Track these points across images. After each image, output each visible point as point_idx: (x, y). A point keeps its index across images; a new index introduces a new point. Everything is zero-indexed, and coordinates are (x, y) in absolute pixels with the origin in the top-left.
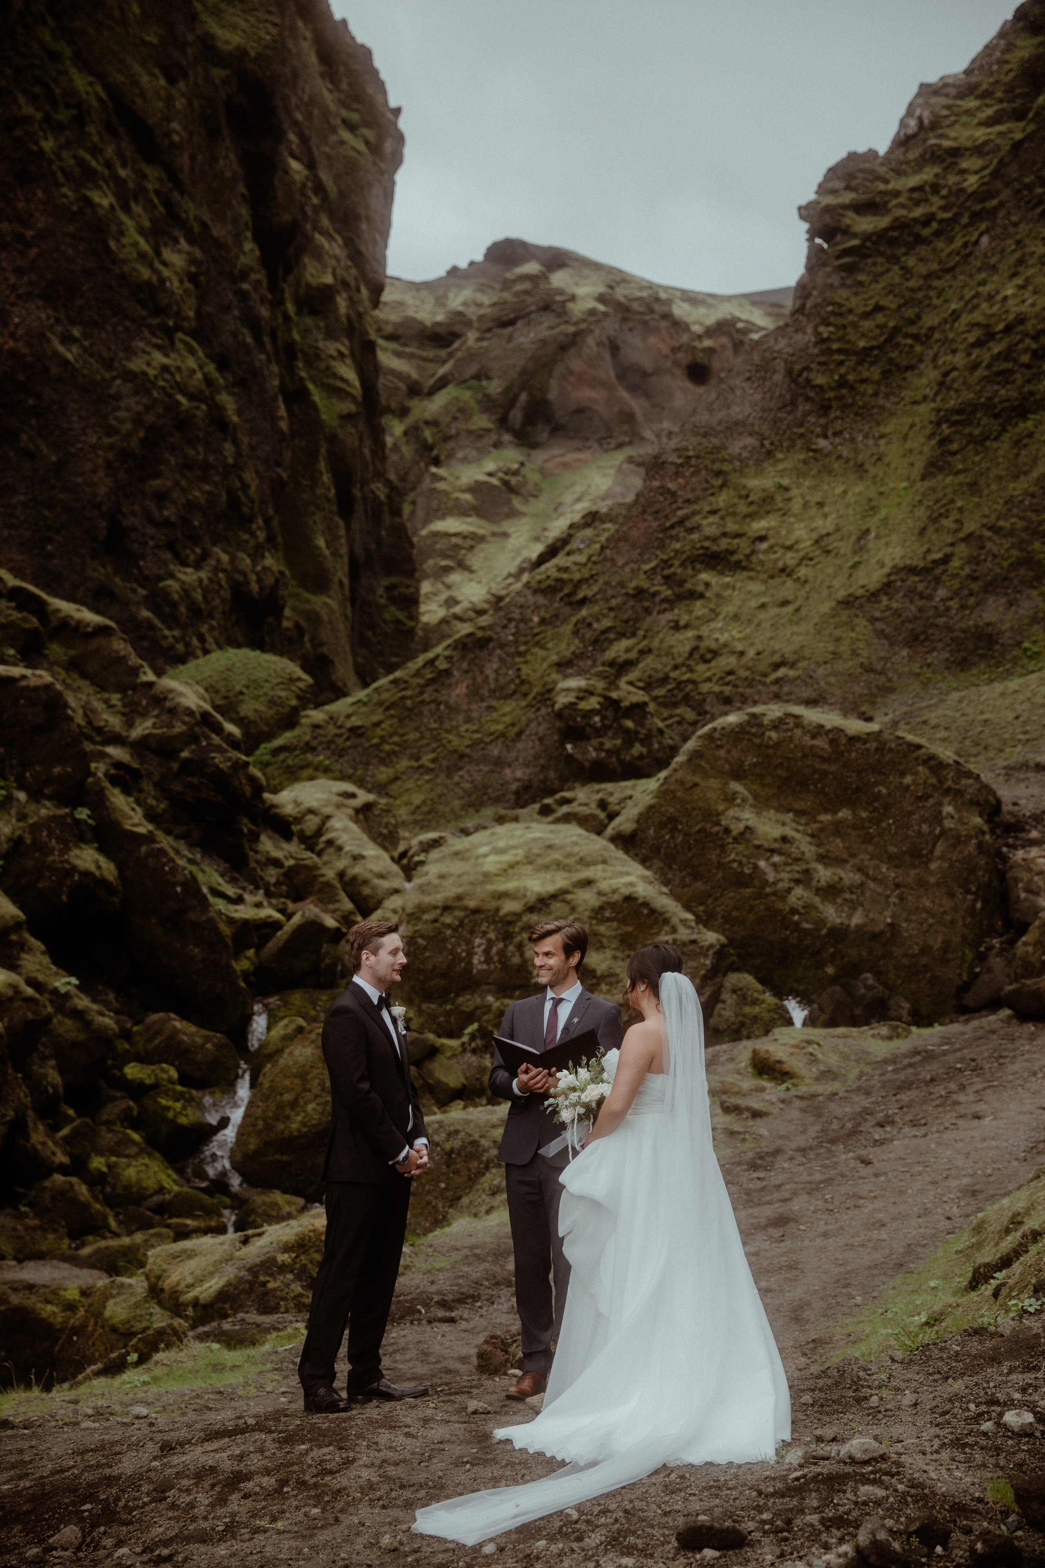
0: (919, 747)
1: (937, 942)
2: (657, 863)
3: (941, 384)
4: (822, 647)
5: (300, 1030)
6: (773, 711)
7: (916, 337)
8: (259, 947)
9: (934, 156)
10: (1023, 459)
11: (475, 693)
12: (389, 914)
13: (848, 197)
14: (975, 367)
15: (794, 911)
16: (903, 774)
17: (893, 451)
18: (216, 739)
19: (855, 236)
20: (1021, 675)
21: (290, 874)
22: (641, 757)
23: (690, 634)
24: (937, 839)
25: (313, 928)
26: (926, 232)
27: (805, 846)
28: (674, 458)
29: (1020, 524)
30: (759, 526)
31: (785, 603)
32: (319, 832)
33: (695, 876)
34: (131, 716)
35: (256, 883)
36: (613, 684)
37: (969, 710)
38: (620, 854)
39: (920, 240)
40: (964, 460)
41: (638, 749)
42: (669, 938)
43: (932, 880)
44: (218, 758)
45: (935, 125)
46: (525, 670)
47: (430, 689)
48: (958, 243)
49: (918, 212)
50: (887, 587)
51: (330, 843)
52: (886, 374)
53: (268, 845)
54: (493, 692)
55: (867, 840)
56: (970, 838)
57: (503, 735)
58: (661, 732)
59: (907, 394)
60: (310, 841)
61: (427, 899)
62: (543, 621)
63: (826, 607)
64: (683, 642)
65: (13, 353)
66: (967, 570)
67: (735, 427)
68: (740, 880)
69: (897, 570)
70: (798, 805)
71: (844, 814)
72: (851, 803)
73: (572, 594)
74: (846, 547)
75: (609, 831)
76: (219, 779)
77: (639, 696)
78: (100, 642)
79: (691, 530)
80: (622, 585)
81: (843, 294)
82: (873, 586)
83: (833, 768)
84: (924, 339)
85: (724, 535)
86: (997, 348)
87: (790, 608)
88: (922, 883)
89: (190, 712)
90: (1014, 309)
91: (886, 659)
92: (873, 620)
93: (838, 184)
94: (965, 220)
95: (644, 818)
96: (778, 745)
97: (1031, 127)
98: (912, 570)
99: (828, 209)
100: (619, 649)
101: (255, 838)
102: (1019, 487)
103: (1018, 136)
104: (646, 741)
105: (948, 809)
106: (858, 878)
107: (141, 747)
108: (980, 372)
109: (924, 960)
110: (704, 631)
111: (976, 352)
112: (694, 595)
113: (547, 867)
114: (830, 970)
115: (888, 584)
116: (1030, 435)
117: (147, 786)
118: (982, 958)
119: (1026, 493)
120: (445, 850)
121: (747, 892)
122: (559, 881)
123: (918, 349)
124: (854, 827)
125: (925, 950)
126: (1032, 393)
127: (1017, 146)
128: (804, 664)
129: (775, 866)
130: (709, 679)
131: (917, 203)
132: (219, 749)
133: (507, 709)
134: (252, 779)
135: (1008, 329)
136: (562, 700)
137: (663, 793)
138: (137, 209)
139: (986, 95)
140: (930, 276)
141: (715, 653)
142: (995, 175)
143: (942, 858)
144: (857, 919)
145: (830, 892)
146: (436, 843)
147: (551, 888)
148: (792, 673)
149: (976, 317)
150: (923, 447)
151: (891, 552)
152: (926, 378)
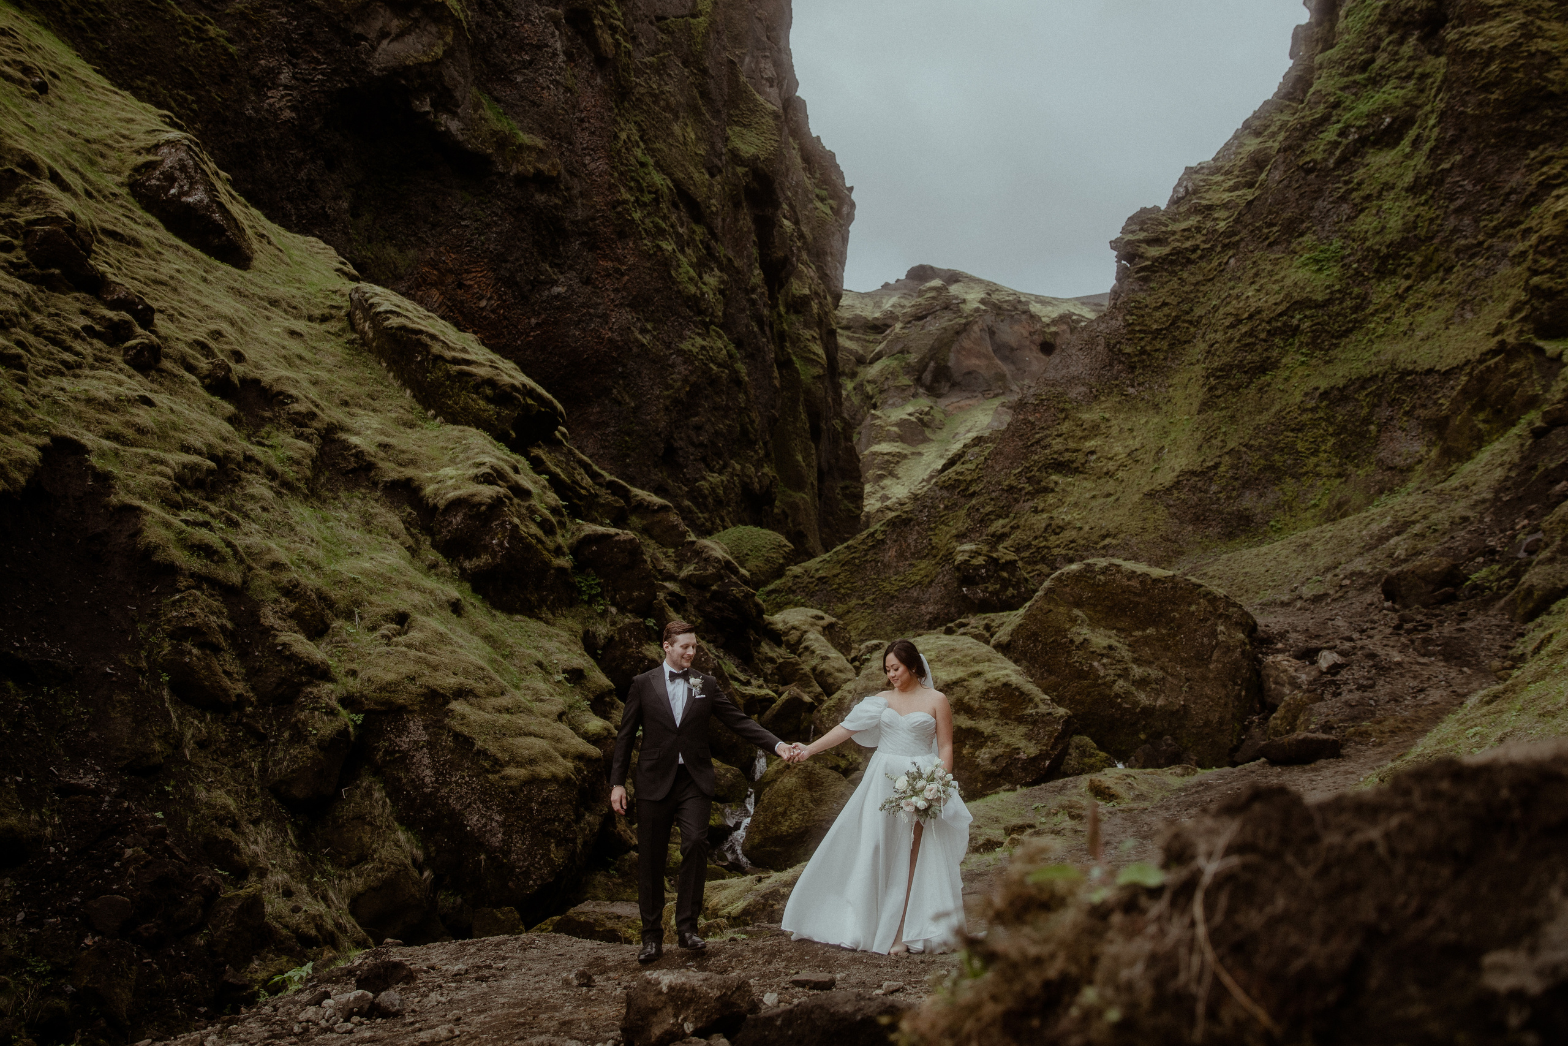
0: (1200, 586)
1: (1215, 718)
2: (1025, 663)
3: (1208, 352)
6: (1102, 562)
7: (1191, 322)
8: (762, 712)
10: (1264, 401)
12: (846, 694)
13: (1142, 236)
14: (1230, 341)
15: (1117, 696)
16: (1190, 604)
17: (1178, 395)
18: (735, 579)
19: (1147, 259)
20: (1270, 543)
21: (780, 668)
22: (1012, 596)
23: (1045, 515)
24: (1215, 647)
25: (794, 702)
26: (1194, 256)
27: (1124, 652)
28: (1033, 400)
29: (1265, 443)
30: (1092, 444)
31: (1109, 495)
32: (799, 641)
33: (1051, 672)
34: (681, 561)
35: (758, 673)
37: (1235, 566)
38: (1000, 656)
40: (1226, 401)
41: (1010, 591)
43: (1211, 676)
44: (736, 590)
45: (1195, 192)
46: (935, 540)
47: (871, 553)
48: (1216, 263)
50: (1177, 485)
51: (807, 648)
52: (1172, 345)
53: (767, 650)
54: (913, 554)
55: (1167, 648)
56: (1236, 647)
57: (919, 583)
58: (1025, 580)
59: (1186, 359)
60: (793, 647)
61: (871, 684)
63: (1136, 498)
64: (1040, 521)
66: (1230, 473)
67: (1073, 380)
68: (1081, 675)
69: (1183, 473)
70: (1120, 625)
71: (1150, 631)
72: (1155, 623)
74: (1149, 458)
75: (993, 641)
76: (737, 604)
77: (1013, 557)
78: (662, 514)
79: (1045, 447)
80: (999, 483)
81: (1142, 295)
82: (1167, 484)
83: (1144, 599)
84: (1195, 323)
85: (1067, 450)
86: (1244, 329)
88: (1204, 678)
89: (718, 560)
90: (1254, 305)
92: (1168, 506)
93: (1135, 228)
94: (1219, 249)
95: (1015, 633)
96: (1106, 584)
97: (1258, 193)
98: (1193, 473)
99: (1129, 243)
100: (997, 526)
101: (757, 644)
102: (1262, 419)
103: (1251, 198)
104: (1016, 585)
105: (1221, 628)
106: (1161, 674)
107: (686, 582)
108: (1233, 345)
109: (1207, 730)
110: (1055, 513)
111: (1230, 331)
112: (1047, 490)
113: (951, 664)
114: (1143, 736)
115: (1178, 482)
116: (1269, 385)
117: (690, 607)
118: (1246, 729)
119: (1267, 422)
121: (1086, 682)
123: (1192, 330)
124: (1158, 640)
125: (1207, 723)
126: (1268, 358)
127: (1250, 203)
128: (1122, 535)
129: (1104, 665)
130: (1058, 545)
131: (1188, 239)
132: (737, 585)
133: (922, 566)
134: (758, 605)
135: (1251, 317)
136: (961, 558)
137: (1028, 616)
139: (1228, 173)
140: (1197, 283)
141: (1062, 528)
142: (1237, 221)
143: (1217, 661)
144: (1160, 702)
145: (1142, 683)
146: (876, 647)
147: (954, 678)
148: (1114, 541)
149: (1229, 309)
150: (1198, 393)
151: (1179, 462)
152: (1198, 348)
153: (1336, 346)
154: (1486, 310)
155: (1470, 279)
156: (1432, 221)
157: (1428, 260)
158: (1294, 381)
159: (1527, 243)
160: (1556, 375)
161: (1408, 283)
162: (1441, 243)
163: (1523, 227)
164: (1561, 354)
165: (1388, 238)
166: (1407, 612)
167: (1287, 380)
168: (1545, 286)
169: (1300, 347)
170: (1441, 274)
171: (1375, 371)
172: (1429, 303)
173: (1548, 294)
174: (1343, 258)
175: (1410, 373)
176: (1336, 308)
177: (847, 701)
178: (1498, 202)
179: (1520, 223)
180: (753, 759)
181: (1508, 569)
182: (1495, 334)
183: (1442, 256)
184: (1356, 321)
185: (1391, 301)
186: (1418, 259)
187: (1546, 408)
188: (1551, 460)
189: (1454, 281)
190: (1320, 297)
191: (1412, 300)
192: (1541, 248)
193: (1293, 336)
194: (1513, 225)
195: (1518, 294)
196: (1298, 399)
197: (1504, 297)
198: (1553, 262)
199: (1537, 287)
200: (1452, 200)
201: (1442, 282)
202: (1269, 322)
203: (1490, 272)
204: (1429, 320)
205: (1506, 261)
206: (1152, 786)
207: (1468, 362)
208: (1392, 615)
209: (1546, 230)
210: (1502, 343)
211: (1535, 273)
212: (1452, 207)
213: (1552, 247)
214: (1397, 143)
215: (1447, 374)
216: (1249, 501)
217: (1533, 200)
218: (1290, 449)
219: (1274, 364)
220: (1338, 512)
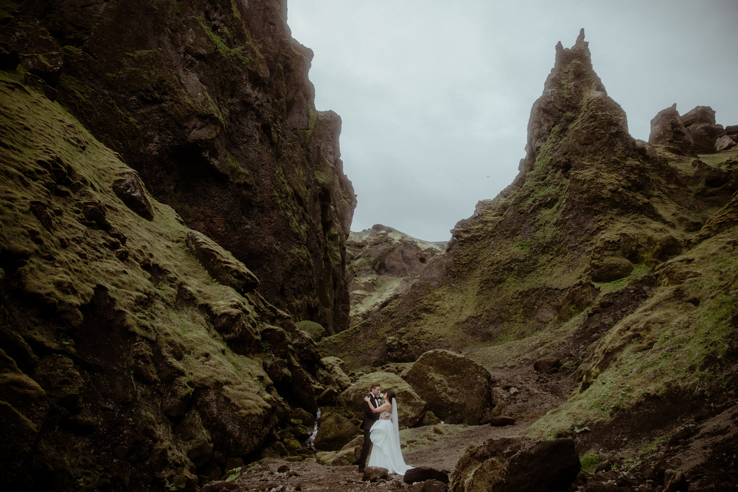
0: (473, 362)
1: (474, 408)
2: (412, 384)
3: (481, 274)
4: (451, 334)
5: (329, 415)
6: (440, 351)
7: (476, 262)
8: (319, 395)
9: (481, 222)
10: (500, 293)
11: (365, 337)
13: (462, 229)
14: (489, 271)
15: (442, 398)
16: (469, 368)
17: (470, 288)
18: (312, 346)
19: (463, 238)
20: (498, 345)
21: (325, 378)
22: (406, 357)
23: (419, 328)
24: (476, 383)
25: (331, 392)
26: (479, 239)
27: (446, 383)
28: (418, 285)
29: (499, 308)
30: (437, 303)
31: (442, 322)
32: (331, 369)
33: (420, 388)
34: (293, 338)
35: (318, 380)
36: (401, 339)
37: (485, 352)
38: (404, 381)
39: (478, 240)
40: (486, 292)
41: (405, 355)
42: (414, 401)
43: (474, 393)
44: (312, 350)
45: (482, 215)
46: (378, 333)
47: (354, 335)
48: (487, 242)
49: (478, 234)
50: (467, 321)
51: (334, 372)
52: (469, 270)
53: (321, 371)
54: (370, 337)
55: (460, 382)
56: (483, 384)
57: (371, 348)
58: (411, 351)
59: (474, 275)
60: (329, 371)
61: (359, 388)
62: (383, 321)
63: (452, 324)
64: (417, 329)
65: (265, 247)
66: (486, 318)
67: (433, 279)
68: (430, 390)
69: (469, 317)
71: (455, 376)
72: (457, 373)
73: (391, 315)
74: (458, 310)
75: (401, 375)
76: (312, 355)
77: (407, 342)
78: (288, 320)
79: (421, 303)
80: (403, 314)
81: (460, 250)
82: (463, 320)
83: (453, 365)
84: (478, 263)
85: (429, 304)
86: (494, 267)
87: (444, 324)
88: (472, 394)
89: (307, 338)
90: (499, 259)
91: (466, 338)
92: (463, 328)
93: (459, 226)
94: (488, 237)
95: (409, 373)
96: (441, 358)
97: (503, 219)
98: (473, 317)
99: (457, 231)
100: (402, 330)
101: (318, 369)
102: (499, 299)
103: (501, 220)
104: (407, 353)
105: (479, 377)
106: (457, 391)
107: (295, 345)
108: (491, 272)
109: (471, 412)
110: (423, 327)
111: (490, 267)
112: (420, 318)
113: (387, 383)
114: (450, 413)
115: (467, 320)
116: (502, 288)
117: (296, 355)
118: (484, 412)
119: (500, 301)
120: (364, 376)
121: (432, 392)
122: (390, 386)
123: (477, 265)
124: (457, 379)
125: (472, 410)
126: (502, 278)
127: (500, 222)
128: (446, 338)
129: (438, 387)
130: (423, 339)
131: (478, 232)
132: (313, 348)
133: (373, 342)
134: (319, 355)
135: (497, 263)
136: (388, 342)
137: (414, 367)
138: (296, 216)
139: (494, 210)
140: (480, 248)
141: (425, 333)
142: (495, 228)
143: (477, 388)
144: (457, 401)
145: (451, 394)
146: (361, 375)
147: (388, 388)
148: (443, 339)
149: (490, 259)
150: (477, 288)
151: (468, 312)
152: (478, 272)
153: (526, 276)
154: (577, 270)
155: (572, 258)
156: (561, 236)
157: (559, 250)
158: (510, 287)
159: (592, 248)
160: (598, 295)
161: (552, 257)
162: (564, 244)
163: (591, 242)
164: (600, 288)
165: (546, 240)
166: (541, 375)
167: (508, 286)
168: (596, 264)
169: (513, 275)
170: (563, 255)
171: (538, 287)
172: (558, 265)
173: (597, 267)
174: (531, 245)
175: (550, 289)
176: (527, 263)
177: (350, 393)
178: (583, 232)
179: (590, 240)
180: (317, 411)
181: (575, 363)
182: (579, 279)
183: (564, 249)
184: (533, 268)
185: (545, 262)
186: (556, 249)
187: (593, 306)
188: (593, 325)
189: (567, 258)
190: (522, 258)
191: (553, 263)
192: (596, 250)
193: (511, 271)
194: (587, 241)
195: (587, 265)
196: (511, 294)
197: (583, 266)
198: (599, 256)
199: (594, 264)
200: (568, 230)
201: (563, 258)
202: (503, 265)
203: (579, 256)
204: (558, 271)
205: (584, 253)
206: (454, 430)
207: (569, 287)
208: (536, 375)
209: (598, 245)
210: (581, 282)
211: (593, 259)
212: (568, 232)
213: (600, 250)
214: (552, 207)
215: (562, 290)
216: (492, 329)
217: (594, 233)
218: (507, 311)
219: (504, 281)
220: (522, 335)
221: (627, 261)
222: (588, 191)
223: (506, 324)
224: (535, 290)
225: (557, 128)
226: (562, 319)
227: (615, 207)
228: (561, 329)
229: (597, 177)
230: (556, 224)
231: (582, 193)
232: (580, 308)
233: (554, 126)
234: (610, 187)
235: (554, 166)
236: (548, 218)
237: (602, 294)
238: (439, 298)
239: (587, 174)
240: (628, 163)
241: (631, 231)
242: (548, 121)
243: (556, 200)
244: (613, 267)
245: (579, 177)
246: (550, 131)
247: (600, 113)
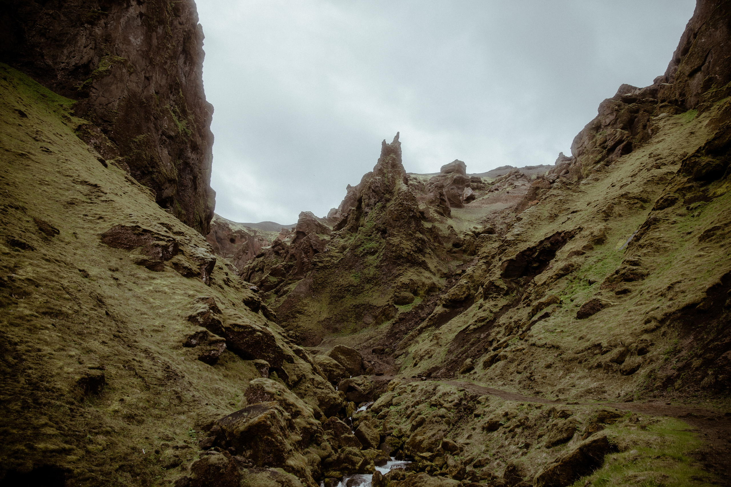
3: (331, 291)
4: (315, 328)
7: (327, 283)
9: (329, 256)
10: (342, 305)
13: (318, 260)
14: (336, 290)
17: (323, 299)
19: (319, 266)
23: (296, 323)
28: (292, 296)
29: (342, 314)
30: (306, 308)
39: (327, 268)
45: (329, 251)
48: (333, 270)
50: (324, 320)
52: (322, 287)
59: (326, 292)
63: (316, 322)
66: (334, 319)
67: (301, 292)
69: (325, 318)
74: (318, 313)
79: (295, 307)
81: (317, 274)
82: (322, 320)
85: (300, 309)
86: (339, 288)
87: (311, 321)
90: (342, 283)
92: (322, 325)
97: (344, 256)
98: (327, 318)
102: (342, 308)
103: (342, 257)
110: (298, 323)
111: (336, 288)
112: (296, 317)
116: (343, 301)
123: (327, 285)
127: (342, 259)
131: (327, 263)
135: (341, 286)
139: (336, 248)
140: (329, 274)
149: (336, 283)
150: (328, 300)
151: (324, 316)
152: (328, 290)
153: (357, 296)
154: (386, 296)
155: (384, 289)
156: (378, 275)
157: (377, 282)
159: (395, 285)
160: (397, 313)
161: (373, 286)
162: (380, 280)
163: (394, 282)
164: (398, 308)
165: (370, 276)
166: (377, 355)
167: (347, 301)
169: (350, 295)
170: (379, 286)
171: (364, 303)
172: (376, 291)
173: (398, 297)
174: (360, 277)
175: (371, 305)
176: (358, 288)
178: (391, 275)
179: (394, 280)
183: (379, 282)
184: (362, 291)
185: (369, 289)
186: (375, 282)
187: (395, 319)
188: (396, 330)
189: (381, 288)
190: (355, 285)
191: (373, 289)
192: (397, 287)
193: (349, 292)
195: (392, 295)
196: (349, 306)
197: (390, 295)
198: (399, 290)
199: (396, 295)
201: (379, 288)
202: (345, 288)
203: (388, 288)
204: (376, 295)
205: (391, 287)
207: (382, 306)
209: (399, 284)
210: (389, 304)
211: (396, 292)
212: (383, 273)
213: (399, 288)
214: (374, 255)
215: (378, 307)
216: (337, 326)
217: (397, 277)
218: (346, 316)
219: (345, 297)
220: (355, 331)
221: (412, 295)
222: (395, 252)
223: (345, 323)
224: (362, 305)
225: (379, 204)
226: (378, 323)
227: (408, 262)
228: (379, 330)
229: (401, 243)
230: (376, 267)
231: (392, 252)
232: (388, 318)
233: (378, 202)
234: (407, 251)
235: (376, 229)
236: (371, 262)
237: (399, 312)
238: (306, 305)
239: (395, 240)
240: (417, 235)
241: (415, 278)
242: (375, 198)
243: (377, 252)
244: (405, 298)
245: (391, 242)
246: (375, 204)
247: (405, 202)
